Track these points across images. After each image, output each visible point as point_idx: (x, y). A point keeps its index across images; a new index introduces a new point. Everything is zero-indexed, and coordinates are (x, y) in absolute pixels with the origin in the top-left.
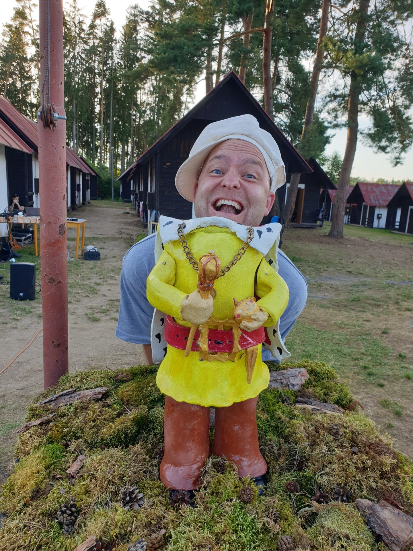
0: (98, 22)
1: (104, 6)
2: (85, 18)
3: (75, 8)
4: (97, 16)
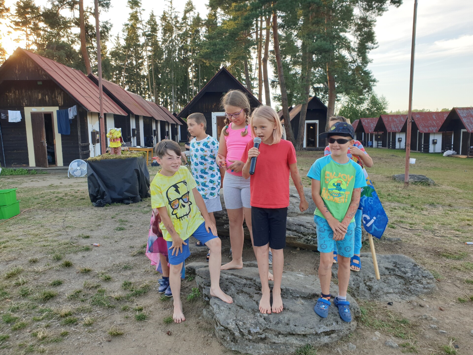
0: (188, 15)
1: (192, 4)
2: (179, 14)
3: (171, 8)
4: (186, 12)
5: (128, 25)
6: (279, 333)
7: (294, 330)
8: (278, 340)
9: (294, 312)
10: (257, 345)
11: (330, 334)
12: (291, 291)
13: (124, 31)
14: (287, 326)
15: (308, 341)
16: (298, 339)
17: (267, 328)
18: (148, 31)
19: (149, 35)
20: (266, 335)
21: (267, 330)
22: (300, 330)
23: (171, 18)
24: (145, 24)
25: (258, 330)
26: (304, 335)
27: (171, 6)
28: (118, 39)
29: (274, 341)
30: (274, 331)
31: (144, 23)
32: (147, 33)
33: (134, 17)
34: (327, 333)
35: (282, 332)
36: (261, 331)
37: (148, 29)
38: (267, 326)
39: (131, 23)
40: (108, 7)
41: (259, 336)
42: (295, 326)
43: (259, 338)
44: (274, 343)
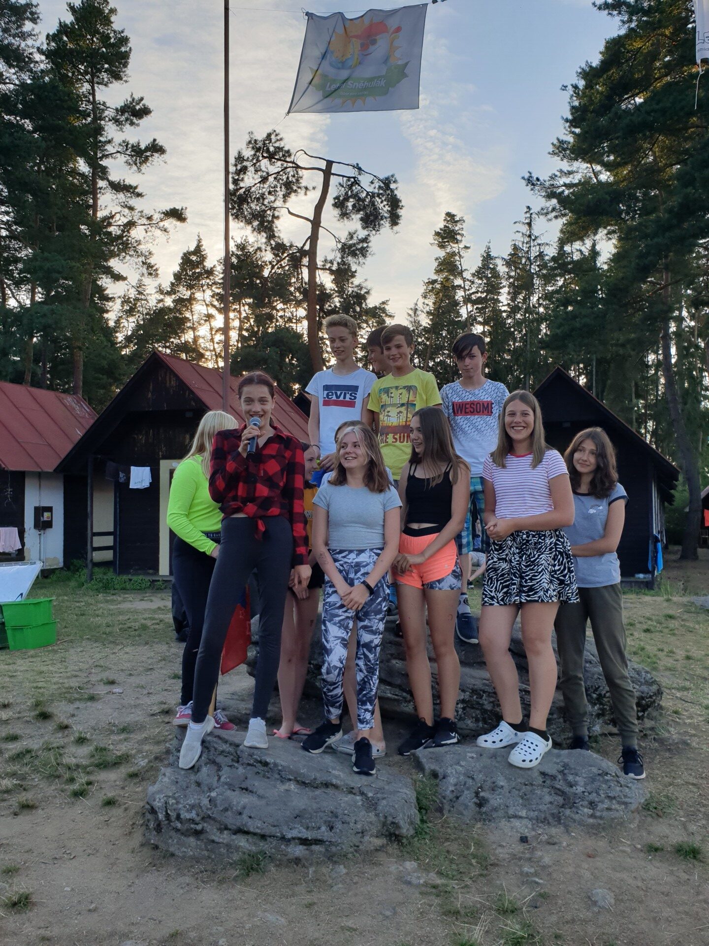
0: (567, 248)
3: (530, 236)
4: (564, 241)
5: (434, 282)
6: (226, 828)
7: (245, 825)
8: (219, 837)
9: (260, 797)
10: (185, 839)
11: (311, 844)
12: (280, 768)
13: (425, 297)
14: (238, 817)
15: (263, 846)
16: (250, 840)
17: (209, 817)
18: (477, 292)
19: (479, 301)
20: (203, 827)
21: (208, 819)
22: (254, 826)
23: (529, 259)
24: (471, 278)
25: (193, 815)
26: (263, 837)
27: (528, 233)
28: (415, 313)
29: (214, 838)
30: (219, 822)
31: (467, 275)
32: (474, 297)
33: (448, 266)
34: (304, 842)
35: (229, 827)
36: (198, 819)
37: (477, 288)
38: (209, 812)
39: (440, 278)
40: (364, 256)
41: (192, 826)
42: (250, 817)
43: (192, 829)
44: (213, 841)
